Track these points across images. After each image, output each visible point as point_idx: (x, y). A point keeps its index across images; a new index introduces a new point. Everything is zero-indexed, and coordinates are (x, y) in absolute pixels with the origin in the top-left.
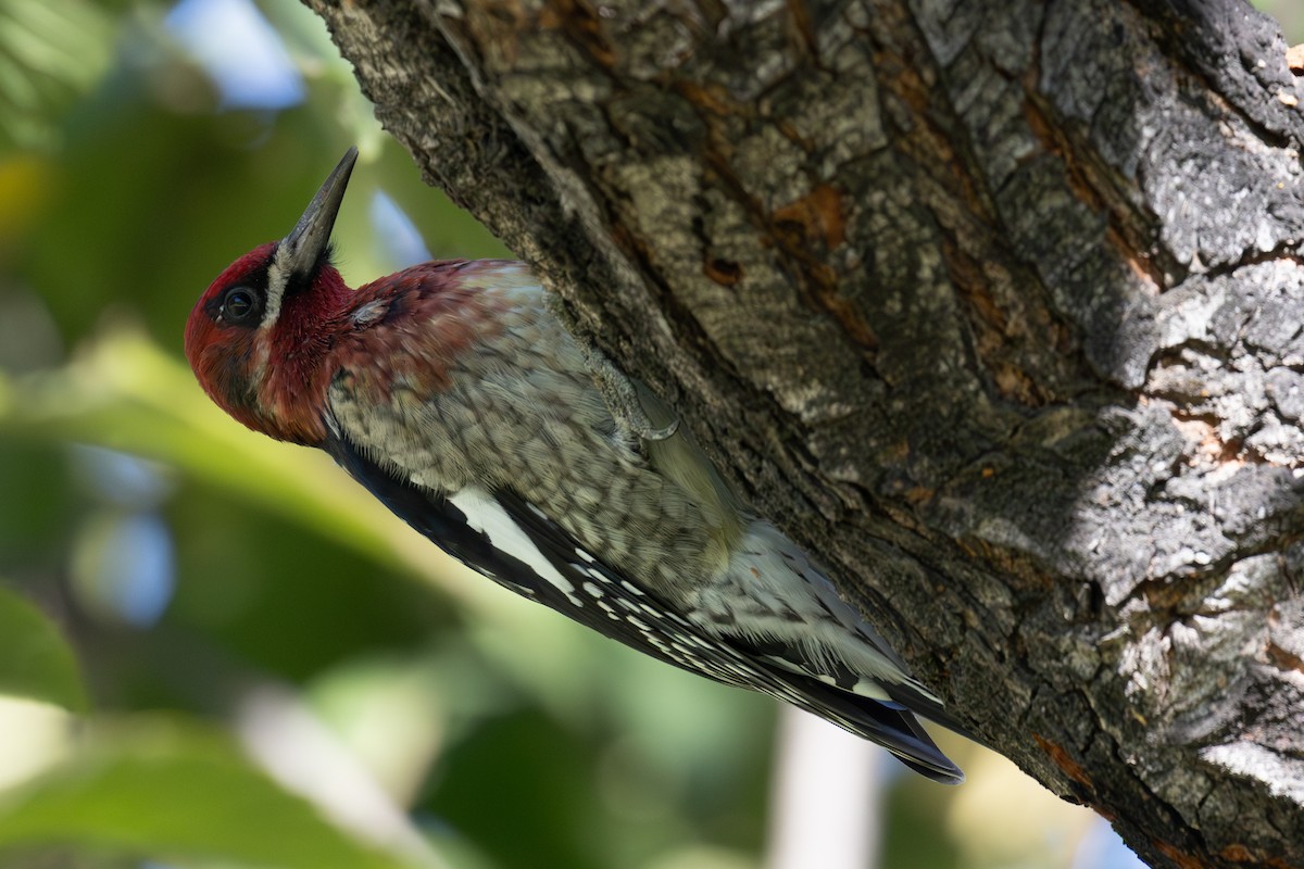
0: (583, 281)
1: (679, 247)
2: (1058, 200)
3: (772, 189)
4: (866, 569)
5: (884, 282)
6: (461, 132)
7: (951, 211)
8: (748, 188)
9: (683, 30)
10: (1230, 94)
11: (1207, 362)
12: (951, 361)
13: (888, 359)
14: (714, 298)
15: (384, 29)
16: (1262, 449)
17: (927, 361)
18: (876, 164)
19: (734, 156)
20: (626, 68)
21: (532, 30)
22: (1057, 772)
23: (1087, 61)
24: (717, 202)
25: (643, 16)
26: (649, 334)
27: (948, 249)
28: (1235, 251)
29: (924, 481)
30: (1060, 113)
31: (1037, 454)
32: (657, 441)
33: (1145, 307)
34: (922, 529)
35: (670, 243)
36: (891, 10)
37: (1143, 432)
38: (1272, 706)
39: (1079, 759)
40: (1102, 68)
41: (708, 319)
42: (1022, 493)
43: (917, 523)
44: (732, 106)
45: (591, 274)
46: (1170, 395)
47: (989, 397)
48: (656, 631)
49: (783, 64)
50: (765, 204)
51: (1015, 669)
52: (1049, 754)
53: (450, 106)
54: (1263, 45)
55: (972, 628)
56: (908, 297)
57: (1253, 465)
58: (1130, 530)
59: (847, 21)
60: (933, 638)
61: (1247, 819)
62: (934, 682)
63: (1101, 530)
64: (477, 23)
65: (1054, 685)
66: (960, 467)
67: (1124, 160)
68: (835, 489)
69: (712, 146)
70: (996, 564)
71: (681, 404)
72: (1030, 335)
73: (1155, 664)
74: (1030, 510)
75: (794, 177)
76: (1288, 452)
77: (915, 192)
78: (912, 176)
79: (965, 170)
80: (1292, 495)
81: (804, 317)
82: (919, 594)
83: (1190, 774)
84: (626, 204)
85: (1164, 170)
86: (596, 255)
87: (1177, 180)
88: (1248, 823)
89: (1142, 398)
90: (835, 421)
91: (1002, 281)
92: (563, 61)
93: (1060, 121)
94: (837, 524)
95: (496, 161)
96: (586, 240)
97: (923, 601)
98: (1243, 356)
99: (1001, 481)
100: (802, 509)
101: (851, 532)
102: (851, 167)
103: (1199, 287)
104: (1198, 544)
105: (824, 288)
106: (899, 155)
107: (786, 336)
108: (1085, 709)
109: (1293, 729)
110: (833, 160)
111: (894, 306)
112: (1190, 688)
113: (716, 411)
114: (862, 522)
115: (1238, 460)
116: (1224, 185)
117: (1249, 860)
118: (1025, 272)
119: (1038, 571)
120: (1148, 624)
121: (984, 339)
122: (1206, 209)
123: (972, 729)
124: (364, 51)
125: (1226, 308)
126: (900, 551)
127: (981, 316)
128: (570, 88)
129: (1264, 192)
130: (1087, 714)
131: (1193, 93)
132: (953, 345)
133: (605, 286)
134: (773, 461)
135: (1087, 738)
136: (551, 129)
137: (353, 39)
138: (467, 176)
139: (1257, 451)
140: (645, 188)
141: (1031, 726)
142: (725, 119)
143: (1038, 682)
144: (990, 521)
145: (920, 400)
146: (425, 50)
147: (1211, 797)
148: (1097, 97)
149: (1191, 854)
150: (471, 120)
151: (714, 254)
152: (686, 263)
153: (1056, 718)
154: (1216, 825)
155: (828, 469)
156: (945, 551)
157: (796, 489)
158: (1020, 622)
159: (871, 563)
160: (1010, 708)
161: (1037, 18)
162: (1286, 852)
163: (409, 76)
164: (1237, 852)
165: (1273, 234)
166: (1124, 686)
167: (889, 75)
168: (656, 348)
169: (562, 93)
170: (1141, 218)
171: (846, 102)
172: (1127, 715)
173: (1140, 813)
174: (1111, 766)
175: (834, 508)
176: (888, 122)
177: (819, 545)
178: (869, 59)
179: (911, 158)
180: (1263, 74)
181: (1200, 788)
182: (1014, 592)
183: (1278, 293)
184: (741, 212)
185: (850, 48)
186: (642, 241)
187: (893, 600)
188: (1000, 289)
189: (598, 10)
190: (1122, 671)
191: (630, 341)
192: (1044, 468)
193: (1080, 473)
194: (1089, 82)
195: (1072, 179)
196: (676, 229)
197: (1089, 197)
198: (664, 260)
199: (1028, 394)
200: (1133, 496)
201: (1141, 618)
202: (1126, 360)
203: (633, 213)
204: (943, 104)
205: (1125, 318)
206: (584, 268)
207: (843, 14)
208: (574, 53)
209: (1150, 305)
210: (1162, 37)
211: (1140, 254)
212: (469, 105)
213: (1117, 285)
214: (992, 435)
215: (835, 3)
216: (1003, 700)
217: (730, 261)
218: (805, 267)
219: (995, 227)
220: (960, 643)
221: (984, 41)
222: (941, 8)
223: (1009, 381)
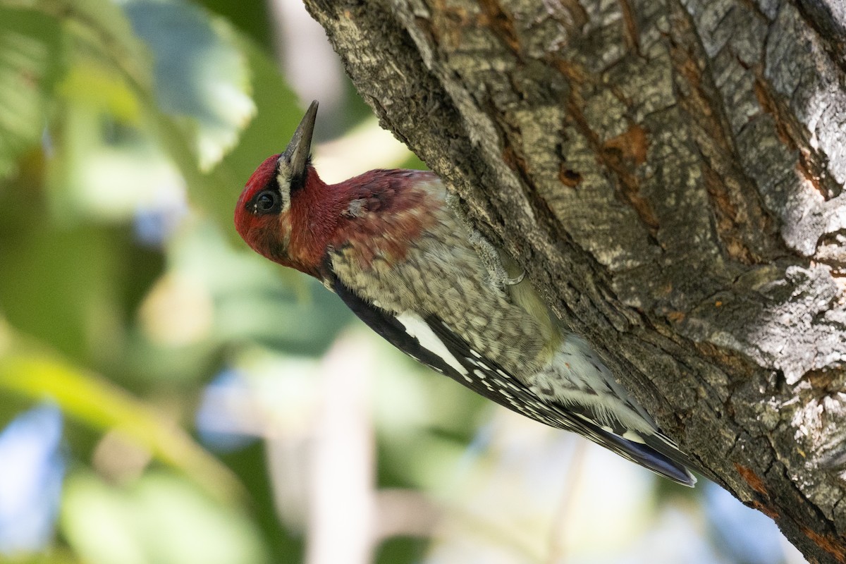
0: (477, 184)
1: (546, 162)
2: (770, 143)
3: (605, 128)
4: (639, 362)
5: (666, 187)
6: (408, 95)
7: (708, 146)
8: (591, 127)
9: (562, 29)
12: (702, 236)
13: (665, 233)
14: (563, 194)
15: (366, 32)
17: (687, 235)
18: (668, 115)
19: (585, 107)
20: (526, 51)
21: (472, 26)
22: (746, 486)
23: (791, 61)
24: (572, 134)
25: (539, 19)
26: (516, 217)
27: (705, 169)
29: (681, 308)
30: (775, 91)
31: (748, 294)
32: (511, 285)
33: (817, 208)
34: (675, 337)
35: (541, 160)
36: (683, 23)
37: (813, 282)
39: (762, 477)
40: (799, 65)
41: (560, 210)
42: (738, 317)
43: (673, 334)
44: (586, 77)
45: (483, 181)
46: (829, 261)
47: (724, 258)
48: (516, 399)
49: (619, 52)
50: (601, 136)
51: (727, 423)
52: (742, 475)
53: (402, 80)
55: (701, 398)
56: (680, 196)
58: (802, 340)
59: (658, 29)
60: (676, 403)
62: (673, 432)
63: (784, 340)
64: (437, 21)
65: (750, 432)
66: (702, 300)
67: (809, 121)
68: (624, 312)
69: (572, 101)
70: (719, 360)
71: (532, 261)
72: (749, 222)
73: (813, 420)
74: (742, 327)
75: (619, 121)
77: (689, 134)
78: (688, 124)
79: (718, 121)
81: (616, 206)
82: (670, 377)
83: (830, 487)
84: (516, 135)
85: (831, 128)
86: (487, 169)
87: (838, 135)
89: (812, 263)
90: (629, 270)
91: (735, 189)
92: (489, 46)
93: (774, 95)
94: (624, 333)
95: (432, 111)
96: (483, 161)
97: (673, 381)
99: (726, 309)
100: (603, 323)
101: (632, 338)
102: (653, 117)
105: (630, 190)
106: (681, 110)
107: (605, 218)
108: (767, 447)
110: (643, 111)
111: (671, 201)
112: (833, 435)
113: (554, 264)
114: (639, 333)
118: (749, 184)
119: (744, 364)
120: (810, 397)
121: (722, 224)
123: (693, 460)
124: (350, 46)
126: (662, 351)
127: (721, 210)
128: (490, 63)
130: (769, 450)
132: (704, 226)
133: (491, 188)
134: (588, 294)
135: (768, 465)
136: (476, 88)
137: (344, 39)
138: (409, 122)
140: (529, 126)
141: (734, 457)
142: (581, 84)
143: (741, 430)
144: (718, 333)
145: (682, 259)
146: (394, 43)
147: (842, 501)
148: (796, 82)
149: (826, 536)
150: (418, 87)
151: (566, 167)
152: (549, 172)
153: (750, 452)
154: (843, 518)
155: (622, 299)
156: (689, 351)
157: (600, 312)
158: (731, 395)
159: (642, 358)
160: (721, 447)
161: (765, 33)
163: (378, 61)
166: (794, 433)
167: (678, 62)
168: (520, 226)
169: (485, 66)
170: (816, 156)
171: (653, 77)
172: (794, 452)
173: (797, 510)
174: (781, 482)
175: (623, 323)
176: (678, 91)
177: (611, 347)
178: (669, 51)
179: (689, 114)
181: (835, 496)
182: (729, 377)
184: (586, 142)
185: (657, 45)
186: (521, 159)
187: (654, 381)
188: (734, 194)
189: (513, 15)
190: (793, 424)
191: (502, 223)
192: (752, 302)
193: (773, 306)
194: (791, 73)
195: (779, 131)
196: (544, 151)
197: (787, 142)
198: (535, 170)
199: (745, 258)
200: (804, 321)
201: (807, 393)
202: (805, 239)
203: (520, 141)
204: (708, 81)
205: (805, 214)
206: (479, 177)
207: (655, 24)
208: (495, 41)
209: (820, 208)
210: (832, 51)
211: (814, 178)
212: (417, 77)
213: (801, 195)
214: (723, 281)
215: (652, 16)
216: (717, 442)
217: (575, 171)
218: (620, 176)
219: (733, 157)
220: (694, 407)
221: (734, 45)
222: (711, 24)
223: (734, 249)
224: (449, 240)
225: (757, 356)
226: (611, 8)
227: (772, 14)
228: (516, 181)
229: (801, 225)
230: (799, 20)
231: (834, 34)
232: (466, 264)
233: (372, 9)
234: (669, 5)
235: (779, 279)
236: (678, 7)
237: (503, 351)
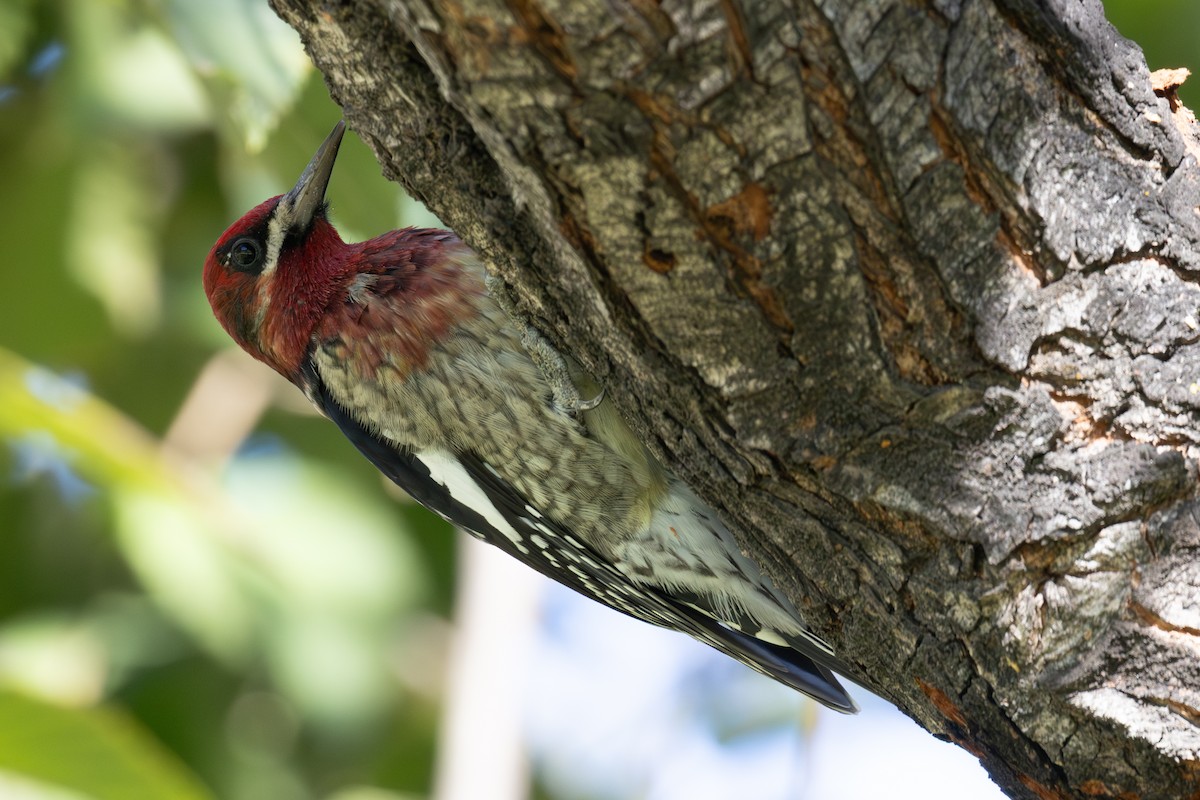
0: (527, 266)
1: (622, 238)
2: (957, 203)
3: (707, 187)
4: (772, 528)
5: (802, 272)
6: (422, 133)
7: (863, 210)
8: (687, 187)
9: (637, 47)
10: (1103, 112)
11: (1082, 349)
12: (857, 344)
13: (803, 340)
14: (650, 283)
15: (356, 42)
16: (1128, 428)
17: (836, 343)
18: (800, 168)
19: (676, 157)
20: (585, 78)
21: (504, 44)
22: (935, 712)
23: (985, 80)
24: (659, 197)
25: (603, 32)
26: (585, 314)
27: (859, 244)
28: (1107, 251)
29: (830, 451)
30: (961, 126)
31: (930, 428)
32: (586, 410)
33: (1029, 298)
34: (824, 493)
35: (614, 234)
36: (818, 32)
37: (1024, 410)
38: (1132, 657)
39: (957, 701)
40: (997, 86)
41: (645, 305)
42: (915, 462)
43: (820, 488)
44: (676, 114)
45: (535, 261)
46: (1048, 378)
47: (891, 376)
48: (593, 578)
49: (724, 77)
50: (701, 201)
51: (902, 620)
52: (929, 697)
53: (413, 111)
54: (1131, 69)
55: (865, 583)
56: (823, 283)
57: (1120, 442)
58: (1010, 497)
59: (780, 42)
60: (829, 590)
61: (1105, 757)
62: (826, 631)
63: (985, 497)
64: (452, 37)
65: (937, 635)
66: (861, 439)
67: (1014, 169)
68: (747, 456)
69: (657, 149)
70: (888, 526)
71: (611, 378)
72: (927, 322)
73: (1029, 617)
74: (921, 479)
75: (728, 177)
76: (1151, 432)
77: (833, 194)
78: (832, 179)
79: (877, 174)
80: (1155, 469)
81: (729, 302)
82: (819, 551)
83: (1057, 716)
84: (576, 198)
85: (1047, 178)
86: (541, 243)
87: (1058, 187)
88: (1107, 761)
89: (1024, 380)
90: (753, 395)
91: (905, 274)
92: (530, 72)
93: (960, 132)
94: (747, 487)
95: (456, 158)
96: (533, 231)
97: (822, 557)
98: (1113, 344)
99: (896, 451)
100: (717, 472)
101: (760, 494)
102: (778, 170)
103: (1075, 282)
104: (1071, 512)
105: (748, 276)
106: (820, 160)
107: (713, 318)
108: (964, 657)
109: (1150, 678)
110: (763, 163)
111: (810, 293)
112: (1059, 640)
113: (643, 384)
114: (771, 486)
115: (1107, 437)
116: (1098, 192)
117: (1105, 794)
118: (926, 266)
119: (926, 533)
120: (1024, 582)
121: (887, 325)
122: (1084, 213)
123: (857, 672)
124: (336, 61)
125: (1100, 300)
126: (804, 513)
127: (885, 304)
128: (533, 96)
129: (1133, 199)
130: (966, 661)
131: (1073, 110)
132: (860, 329)
133: (548, 271)
134: (693, 429)
135: (965, 682)
136: (514, 131)
137: (325, 49)
138: (426, 172)
139: (1124, 429)
140: (596, 185)
141: (915, 671)
142: (670, 125)
143: (923, 631)
144: (886, 488)
145: (829, 378)
146: (396, 60)
147: (1074, 737)
148: (992, 112)
149: (1053, 787)
150: (435, 122)
151: (653, 244)
152: (627, 252)
153: (938, 664)
154: (1077, 762)
155: (744, 438)
156: (844, 513)
157: (713, 456)
158: (908, 579)
159: (776, 523)
160: (896, 655)
161: (943, 41)
162: (1139, 788)
163: (376, 83)
164: (1095, 787)
165: (1139, 236)
166: (1001, 637)
167: (814, 89)
168: (591, 328)
169: (526, 100)
170: (1026, 220)
171: (777, 112)
172: (1002, 663)
173: (1010, 750)
174: (985, 708)
175: (746, 473)
176: (813, 132)
177: (730, 507)
178: (798, 75)
179: (831, 164)
180: (1132, 95)
181: (1064, 729)
182: (905, 552)
183: (1144, 289)
184: (680, 208)
185: (781, 65)
186: (588, 232)
187: (795, 557)
188: (903, 281)
189: (563, 27)
190: (999, 624)
191: (567, 321)
192: (936, 441)
193: (967, 445)
194: (985, 98)
195: (969, 184)
196: (620, 222)
197: (983, 200)
198: (607, 249)
199: (924, 374)
200: (1014, 468)
201: (1018, 576)
202: (1012, 346)
203: (583, 207)
204: (860, 115)
205: (1011, 308)
206: (529, 255)
207: (777, 35)
208: (539, 64)
209: (1033, 298)
210: (1047, 60)
211: (1024, 252)
212: (433, 109)
213: (1005, 279)
214: (892, 410)
215: (770, 25)
216: (890, 648)
217: (666, 251)
218: (733, 257)
219: (901, 225)
220: (854, 596)
221: (897, 61)
222: (861, 31)
223: (907, 362)
224: (493, 341)
225: (945, 521)
226: (708, 15)
227: (953, 13)
228: (581, 263)
229: (1005, 325)
230: (995, 18)
231: (1050, 36)
232: (520, 377)
233: (361, 11)
234: (796, 7)
235: (974, 406)
236: (810, 9)
237: (575, 509)
